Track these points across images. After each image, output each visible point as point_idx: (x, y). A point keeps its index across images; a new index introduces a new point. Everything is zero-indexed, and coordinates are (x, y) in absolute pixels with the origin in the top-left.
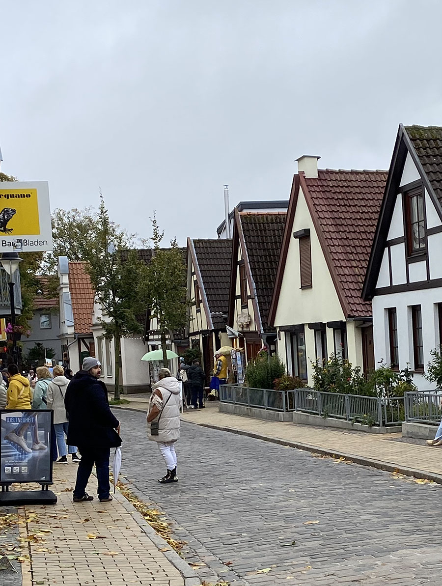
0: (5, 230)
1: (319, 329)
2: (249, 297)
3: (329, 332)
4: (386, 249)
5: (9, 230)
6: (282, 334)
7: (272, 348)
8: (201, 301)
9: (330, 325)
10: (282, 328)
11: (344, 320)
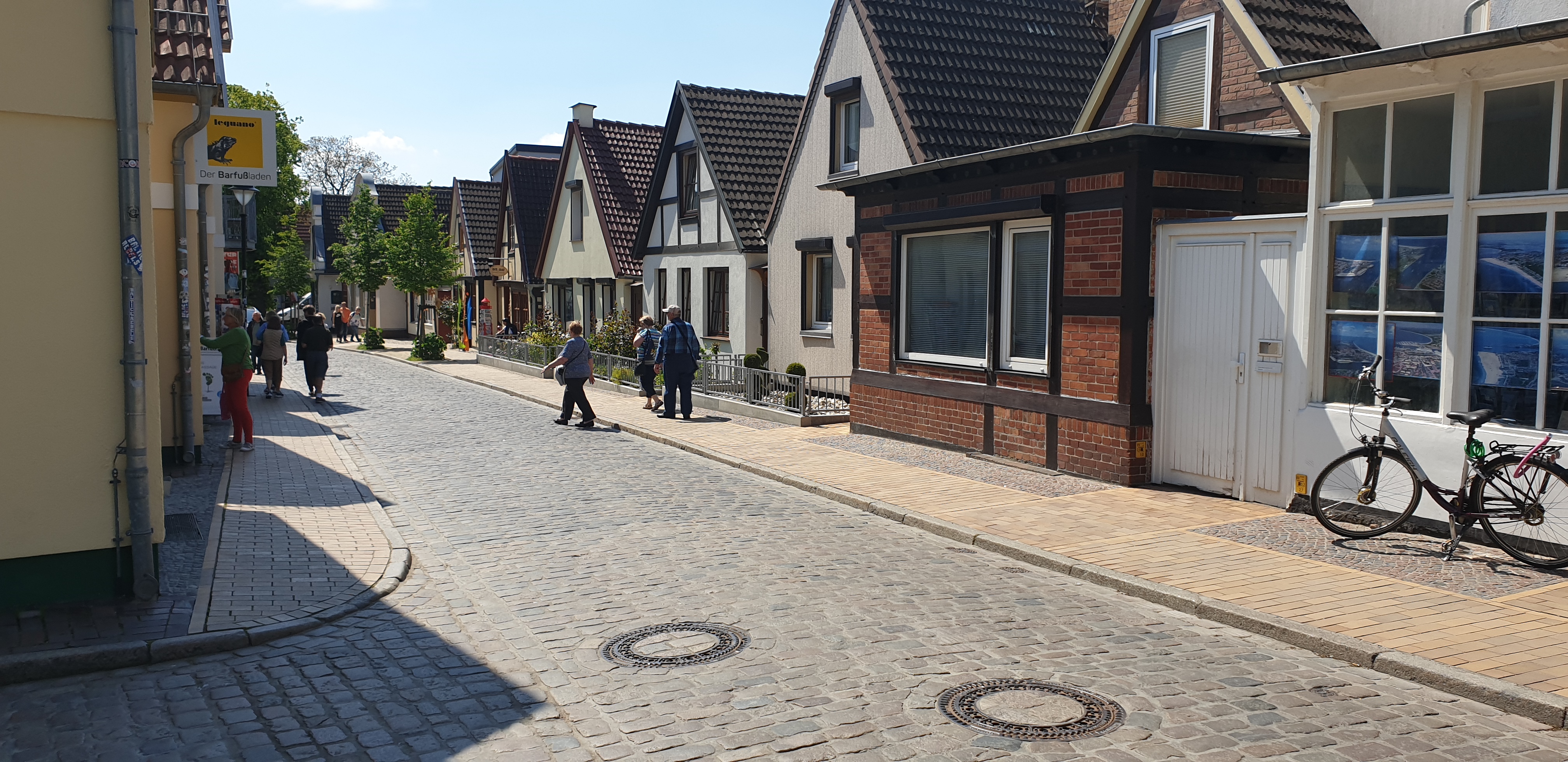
0: (223, 161)
1: (589, 284)
2: (516, 246)
3: (598, 288)
4: (659, 208)
5: (228, 161)
6: (550, 286)
7: (539, 299)
8: (464, 246)
9: (599, 280)
10: (550, 281)
11: (614, 278)
